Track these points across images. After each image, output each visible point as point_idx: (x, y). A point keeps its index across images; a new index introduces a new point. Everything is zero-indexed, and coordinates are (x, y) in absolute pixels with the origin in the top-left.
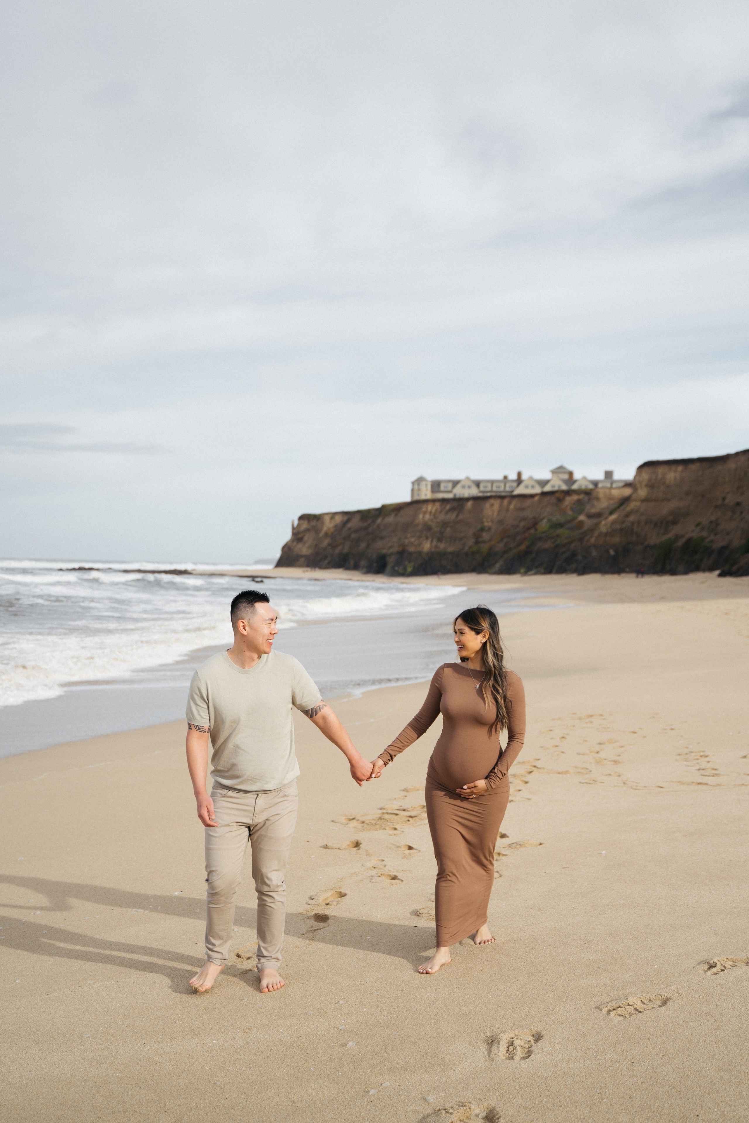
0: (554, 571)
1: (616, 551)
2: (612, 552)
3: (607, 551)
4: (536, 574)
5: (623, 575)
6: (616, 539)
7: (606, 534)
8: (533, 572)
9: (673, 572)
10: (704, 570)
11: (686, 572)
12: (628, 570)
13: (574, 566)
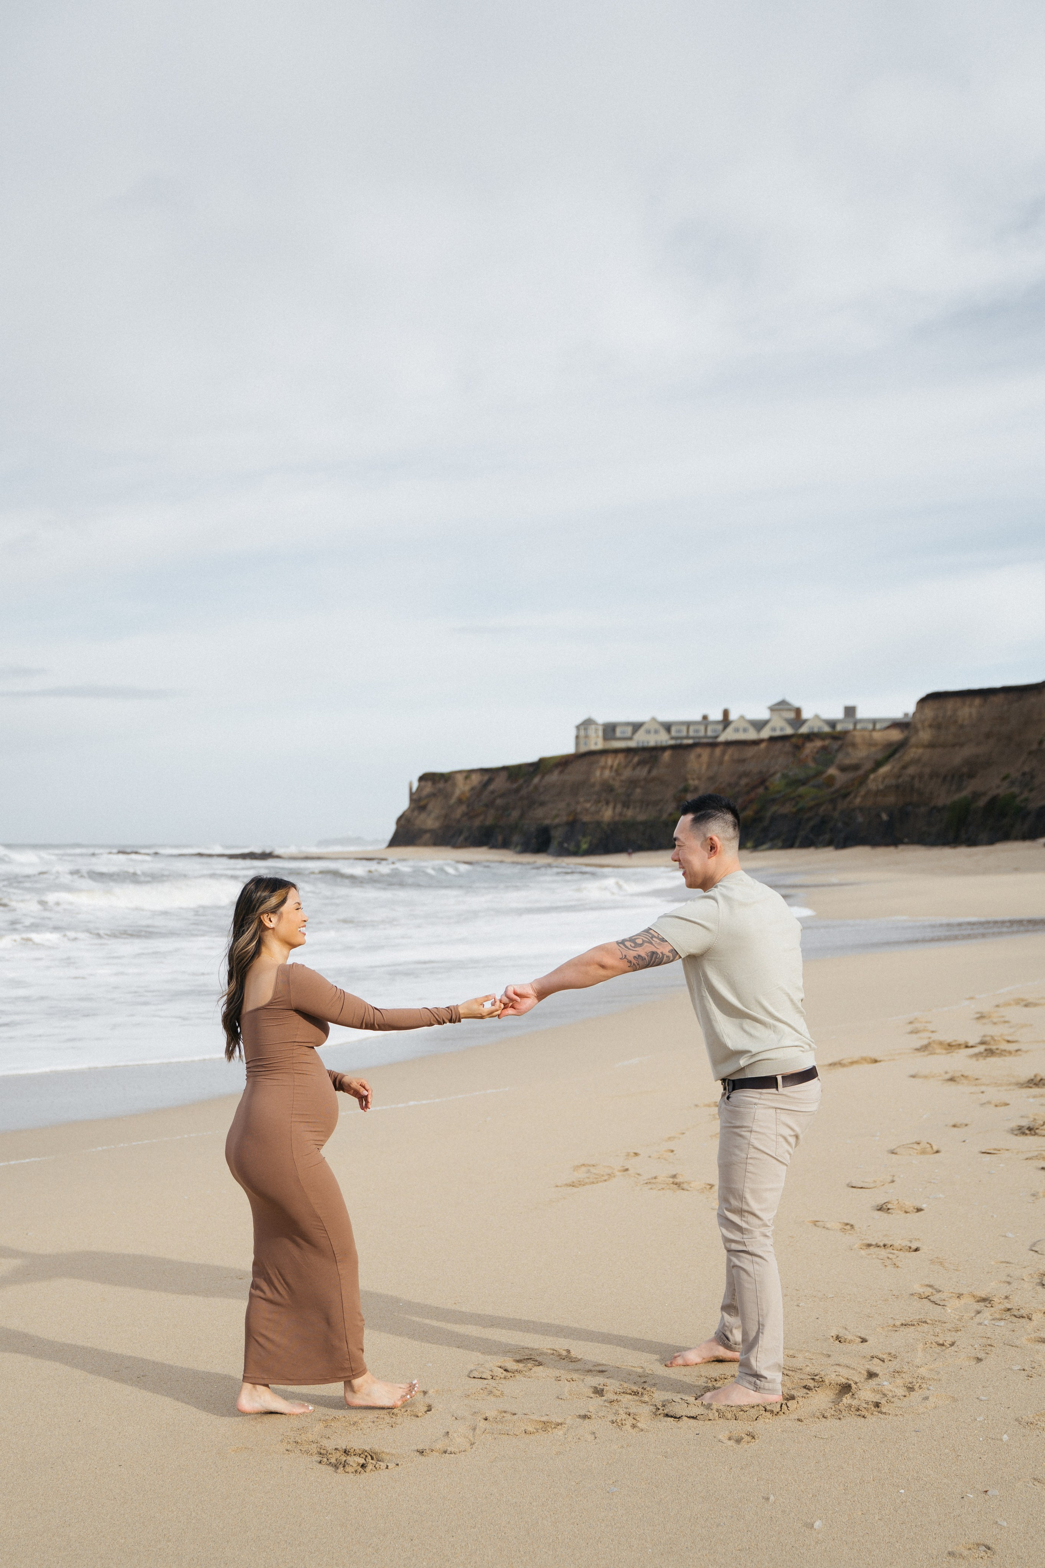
0: (797, 844)
1: (891, 815)
2: (885, 817)
3: (878, 816)
4: (771, 848)
5: (901, 847)
6: (891, 799)
7: (878, 793)
8: (765, 847)
9: (972, 842)
10: (1016, 838)
11: (991, 842)
12: (906, 840)
13: (827, 837)
